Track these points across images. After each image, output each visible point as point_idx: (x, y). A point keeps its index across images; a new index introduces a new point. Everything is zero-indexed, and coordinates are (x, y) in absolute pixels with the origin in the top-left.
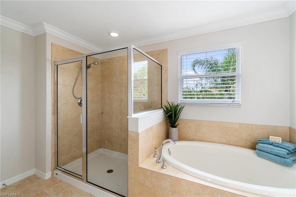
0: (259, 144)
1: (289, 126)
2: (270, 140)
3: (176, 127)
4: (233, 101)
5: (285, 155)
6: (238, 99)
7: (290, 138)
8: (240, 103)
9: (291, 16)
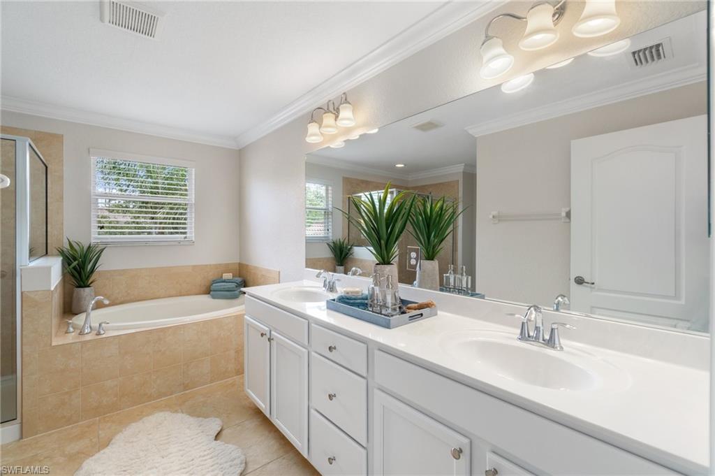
0: (214, 285)
1: (238, 261)
2: (224, 278)
3: (89, 286)
4: (185, 238)
5: (233, 287)
6: (191, 233)
7: (240, 274)
8: (193, 239)
9: (240, 150)
